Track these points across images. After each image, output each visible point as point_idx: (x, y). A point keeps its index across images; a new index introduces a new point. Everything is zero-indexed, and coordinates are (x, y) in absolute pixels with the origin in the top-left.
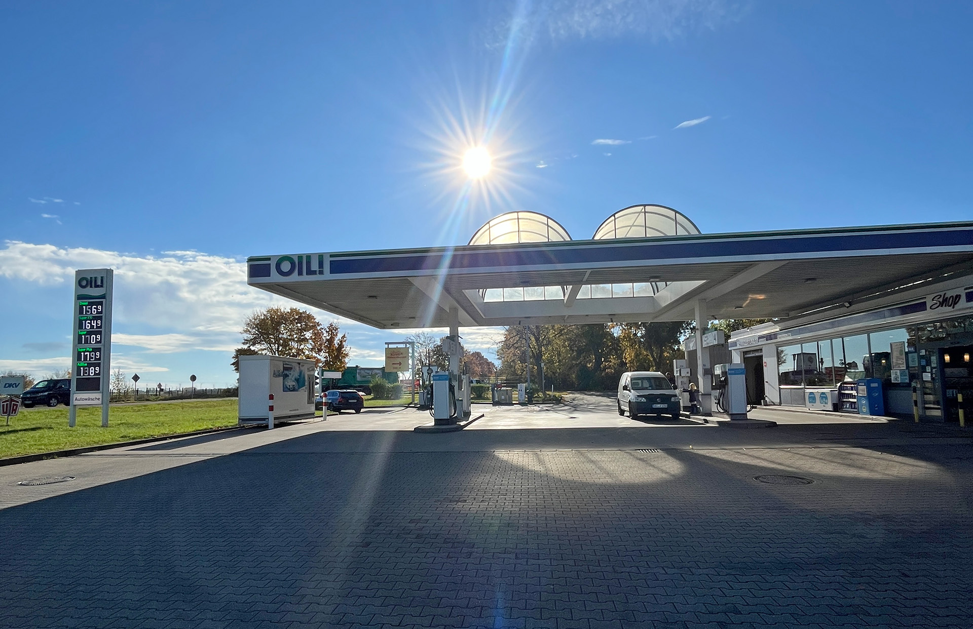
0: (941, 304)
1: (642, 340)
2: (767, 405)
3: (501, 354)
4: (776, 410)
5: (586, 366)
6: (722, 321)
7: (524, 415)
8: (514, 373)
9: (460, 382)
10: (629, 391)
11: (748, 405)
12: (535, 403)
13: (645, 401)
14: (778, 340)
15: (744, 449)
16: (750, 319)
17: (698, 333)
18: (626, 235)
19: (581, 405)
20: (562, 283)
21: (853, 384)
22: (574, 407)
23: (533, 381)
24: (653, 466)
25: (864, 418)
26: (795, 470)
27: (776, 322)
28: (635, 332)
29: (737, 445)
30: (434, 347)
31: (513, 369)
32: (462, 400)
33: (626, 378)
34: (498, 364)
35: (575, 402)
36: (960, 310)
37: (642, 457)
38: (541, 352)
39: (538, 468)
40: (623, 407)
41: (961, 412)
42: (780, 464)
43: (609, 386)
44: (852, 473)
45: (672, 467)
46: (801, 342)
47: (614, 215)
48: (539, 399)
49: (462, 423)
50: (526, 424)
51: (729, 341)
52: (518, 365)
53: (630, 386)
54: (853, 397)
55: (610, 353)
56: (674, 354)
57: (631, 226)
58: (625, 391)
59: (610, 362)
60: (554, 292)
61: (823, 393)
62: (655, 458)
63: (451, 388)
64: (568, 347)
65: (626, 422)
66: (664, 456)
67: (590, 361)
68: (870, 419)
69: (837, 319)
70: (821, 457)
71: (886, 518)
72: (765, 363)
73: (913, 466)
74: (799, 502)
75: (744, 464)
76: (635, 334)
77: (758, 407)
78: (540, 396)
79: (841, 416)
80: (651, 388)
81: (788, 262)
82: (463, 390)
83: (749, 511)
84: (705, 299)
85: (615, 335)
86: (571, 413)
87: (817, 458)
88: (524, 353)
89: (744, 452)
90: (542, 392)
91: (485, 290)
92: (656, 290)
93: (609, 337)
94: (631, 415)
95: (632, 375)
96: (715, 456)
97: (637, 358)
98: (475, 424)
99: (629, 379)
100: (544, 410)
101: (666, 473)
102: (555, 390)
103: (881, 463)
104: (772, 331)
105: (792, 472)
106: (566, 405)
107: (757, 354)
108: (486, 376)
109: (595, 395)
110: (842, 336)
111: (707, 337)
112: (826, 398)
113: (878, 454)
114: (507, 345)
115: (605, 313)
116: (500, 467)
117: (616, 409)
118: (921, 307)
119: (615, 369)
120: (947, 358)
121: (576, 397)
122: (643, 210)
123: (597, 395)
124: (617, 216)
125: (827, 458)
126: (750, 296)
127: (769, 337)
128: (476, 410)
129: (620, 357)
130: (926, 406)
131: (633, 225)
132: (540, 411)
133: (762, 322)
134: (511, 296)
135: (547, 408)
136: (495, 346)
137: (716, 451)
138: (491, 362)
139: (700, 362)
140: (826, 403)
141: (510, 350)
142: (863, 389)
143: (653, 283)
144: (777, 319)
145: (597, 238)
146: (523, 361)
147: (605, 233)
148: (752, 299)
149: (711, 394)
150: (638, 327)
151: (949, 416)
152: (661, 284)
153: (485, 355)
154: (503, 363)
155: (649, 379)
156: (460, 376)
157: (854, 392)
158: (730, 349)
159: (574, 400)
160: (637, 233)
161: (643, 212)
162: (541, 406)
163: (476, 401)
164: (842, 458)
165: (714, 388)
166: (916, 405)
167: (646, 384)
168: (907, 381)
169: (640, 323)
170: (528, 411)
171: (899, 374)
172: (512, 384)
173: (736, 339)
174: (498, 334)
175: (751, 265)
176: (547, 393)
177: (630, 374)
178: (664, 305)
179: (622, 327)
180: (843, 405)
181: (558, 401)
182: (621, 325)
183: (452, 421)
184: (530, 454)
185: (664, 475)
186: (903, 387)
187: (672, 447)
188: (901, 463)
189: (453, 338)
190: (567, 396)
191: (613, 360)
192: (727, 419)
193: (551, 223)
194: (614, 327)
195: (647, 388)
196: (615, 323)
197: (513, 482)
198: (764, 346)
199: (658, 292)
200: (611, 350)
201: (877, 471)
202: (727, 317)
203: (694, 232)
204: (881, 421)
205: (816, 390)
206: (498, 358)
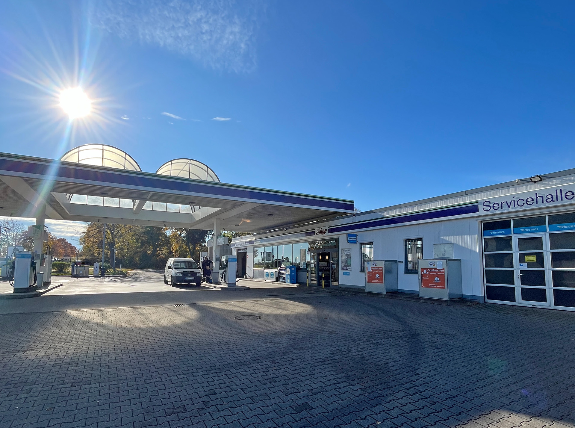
0: (320, 233)
1: (184, 239)
2: (247, 278)
3: (83, 241)
4: (250, 281)
5: (146, 253)
6: (229, 232)
7: (96, 285)
8: (92, 255)
9: (43, 260)
10: (172, 269)
11: (237, 278)
12: (107, 276)
13: (181, 275)
14: (255, 244)
15: (232, 302)
16: (243, 232)
17: (215, 237)
18: (178, 175)
19: (140, 277)
20: (133, 198)
21: (285, 268)
22: (135, 279)
23: (106, 261)
24: (181, 315)
25: (288, 285)
26: (255, 312)
27: (254, 235)
28: (180, 234)
29: (229, 300)
30: (22, 233)
31: (91, 252)
32: (43, 274)
33: (171, 261)
34: (80, 248)
35: (136, 276)
36: (326, 236)
37: (174, 309)
38: (114, 242)
39: (101, 321)
40: (167, 279)
41: (323, 281)
42: (248, 309)
43: (160, 266)
44: (279, 312)
45: (192, 314)
46: (264, 246)
47: (171, 161)
48: (110, 273)
49: (41, 291)
50: (97, 291)
51: (231, 243)
52: (96, 250)
53: (173, 266)
54: (285, 274)
55: (163, 245)
56: (202, 248)
57: (181, 170)
58: (169, 269)
59: (163, 251)
60: (127, 203)
61: (272, 272)
62: (183, 309)
63: (33, 265)
64: (135, 240)
65: (169, 288)
66: (188, 308)
67: (150, 250)
68: (290, 285)
69: (281, 236)
70: (267, 305)
71: (289, 333)
72: (248, 256)
73: (304, 307)
74: (254, 329)
75: (231, 310)
76: (180, 235)
77: (242, 279)
78: (112, 271)
79: (279, 284)
80: (185, 268)
81: (261, 204)
82: (44, 266)
83: (229, 336)
84: (219, 219)
85: (168, 235)
86: (132, 282)
87: (265, 305)
88: (101, 242)
89: (232, 304)
90: (113, 269)
91: (72, 195)
92: (193, 210)
93: (163, 236)
94: (172, 284)
95: (174, 260)
96: (217, 307)
97: (180, 249)
98: (52, 292)
99: (172, 262)
100: (113, 281)
101: (188, 318)
102: (123, 267)
103: (292, 306)
104: (252, 239)
105: (254, 314)
106: (130, 278)
107: (244, 251)
108: (69, 256)
109: (151, 271)
110: (283, 244)
111: (219, 240)
112: (273, 275)
113: (290, 302)
114: (88, 235)
115: (162, 221)
116: (70, 322)
117: (163, 281)
118: (313, 233)
119: (166, 256)
120: (320, 257)
121: (137, 273)
122: (189, 162)
123: (152, 272)
124: (172, 162)
125: (270, 305)
126: (242, 220)
127: (251, 242)
128: (55, 281)
129: (169, 248)
130: (312, 279)
131: (182, 170)
132: (110, 281)
133: (249, 234)
134: (94, 201)
135: (115, 280)
136: (78, 235)
137: (217, 304)
138: (74, 247)
139: (214, 254)
140: (273, 278)
141: (90, 239)
142: (288, 270)
143: (192, 206)
144: (255, 233)
145: (159, 173)
146: (100, 246)
147: (164, 171)
148: (244, 222)
149: (219, 272)
150: (182, 231)
151: (319, 284)
152: (197, 207)
153: (69, 241)
154: (84, 248)
155: (185, 262)
156: (43, 256)
157: (285, 272)
158: (231, 247)
159: (136, 274)
160: (184, 175)
161: (189, 163)
162: (111, 278)
163: (57, 274)
164: (276, 305)
165: (220, 268)
166: (308, 279)
167: (183, 265)
168: (306, 267)
169: (183, 228)
170: (100, 282)
171: (303, 264)
172: (89, 263)
173: (234, 242)
174: (81, 226)
175: (244, 203)
176: (117, 269)
177: (173, 259)
178: (197, 219)
179: (172, 230)
180: (280, 279)
181: (124, 275)
182: (172, 229)
183: (32, 289)
184: (97, 311)
185: (186, 320)
186: (304, 270)
187: (193, 302)
188: (299, 306)
189: (40, 226)
190: (131, 272)
191: (165, 250)
192: (225, 286)
193: (127, 157)
194: (167, 230)
195: (183, 267)
196: (168, 227)
197: (79, 332)
198: (248, 247)
199: (194, 211)
200: (164, 244)
201: (289, 311)
202: (231, 230)
203: (217, 181)
204: (294, 286)
205: (269, 271)
206: (80, 244)
